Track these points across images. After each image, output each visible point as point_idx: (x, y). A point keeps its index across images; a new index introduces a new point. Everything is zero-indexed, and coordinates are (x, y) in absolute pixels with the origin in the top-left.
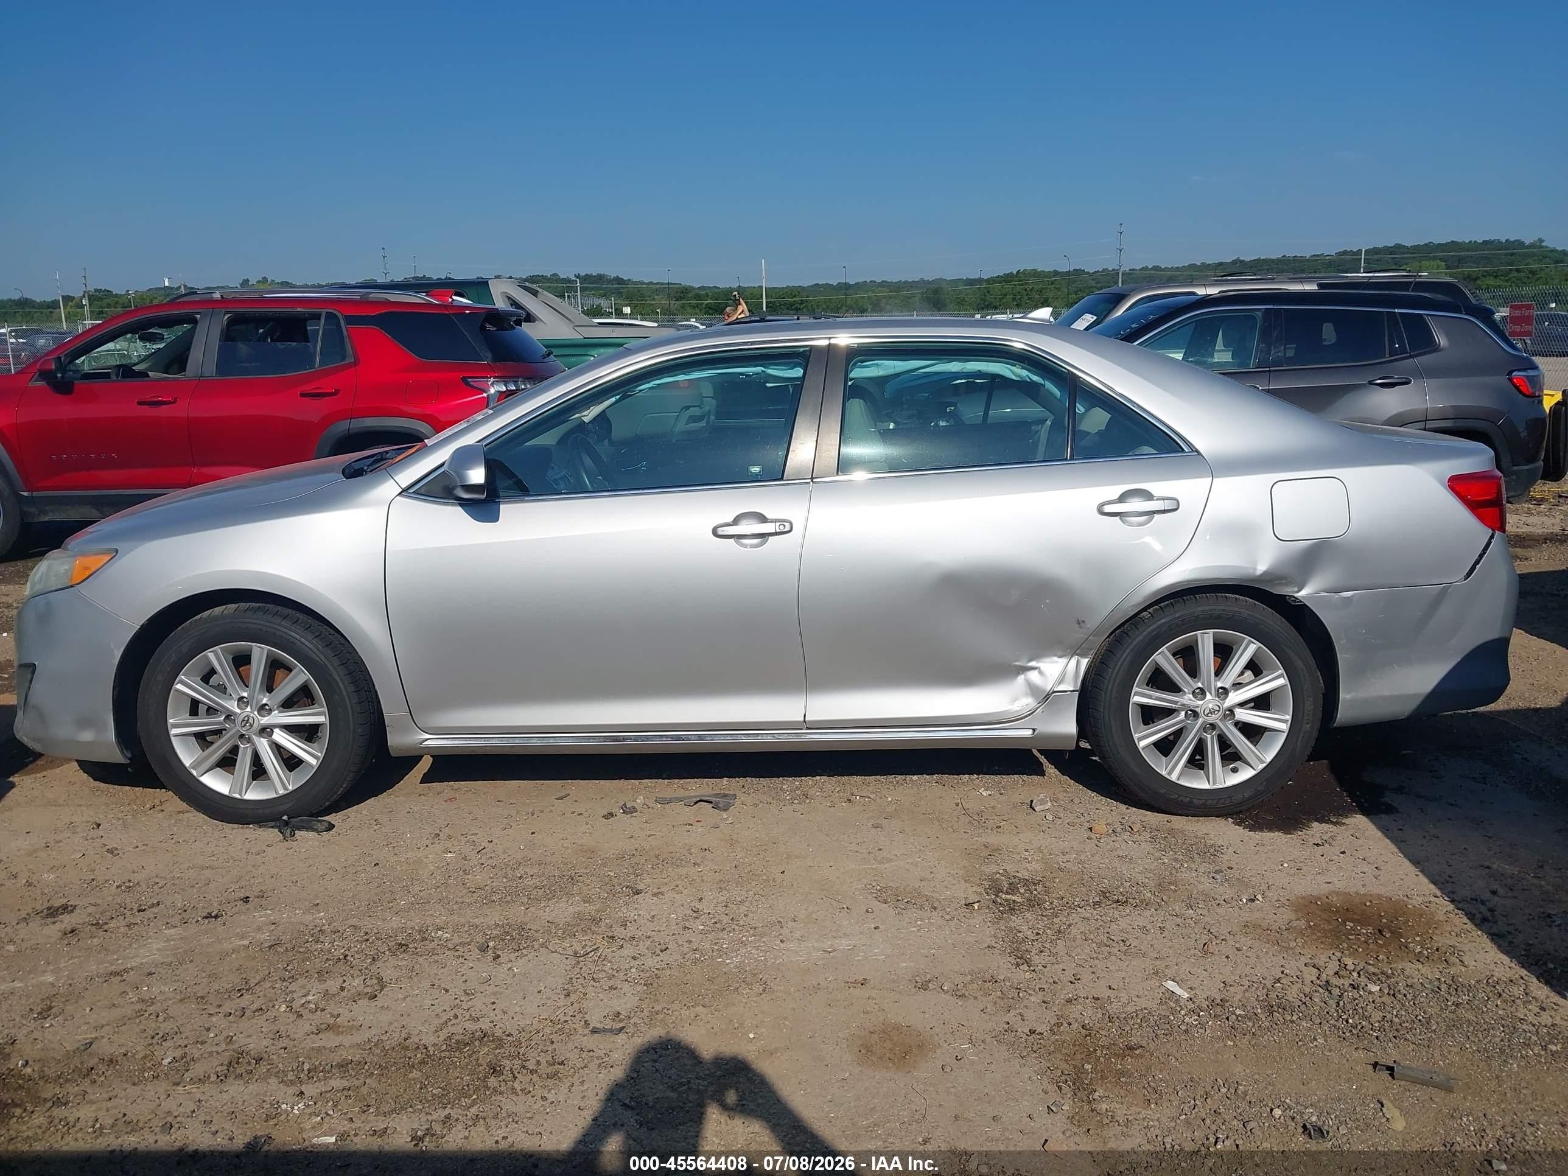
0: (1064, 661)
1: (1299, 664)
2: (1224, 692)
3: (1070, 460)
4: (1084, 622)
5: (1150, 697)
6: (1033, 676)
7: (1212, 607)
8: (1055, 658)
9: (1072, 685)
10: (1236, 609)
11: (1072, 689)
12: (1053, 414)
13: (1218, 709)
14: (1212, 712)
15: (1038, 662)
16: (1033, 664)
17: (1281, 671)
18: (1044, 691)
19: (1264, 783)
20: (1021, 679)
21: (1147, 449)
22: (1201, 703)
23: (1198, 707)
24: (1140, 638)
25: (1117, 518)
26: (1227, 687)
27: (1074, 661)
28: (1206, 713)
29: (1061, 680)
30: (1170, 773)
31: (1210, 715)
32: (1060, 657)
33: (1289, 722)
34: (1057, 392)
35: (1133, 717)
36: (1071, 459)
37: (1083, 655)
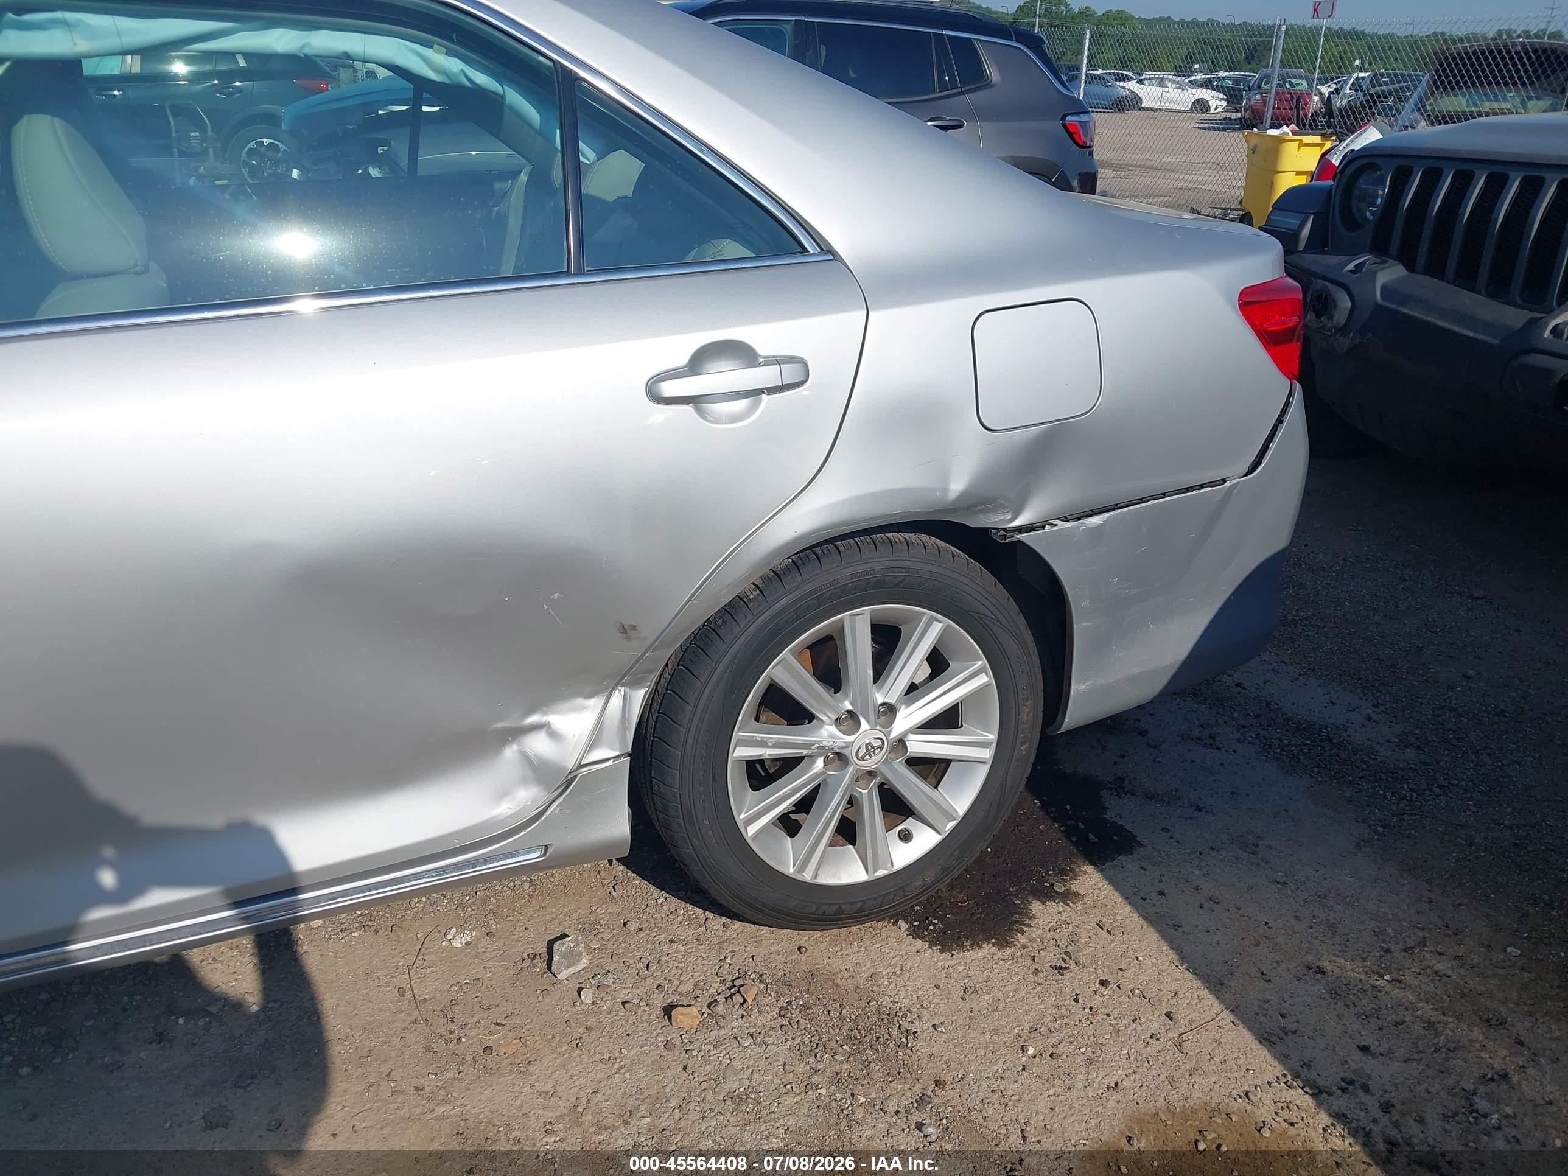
0: (596, 703)
1: (1012, 647)
2: (889, 711)
3: (576, 275)
4: (634, 627)
5: (763, 744)
6: (539, 745)
7: (870, 566)
8: (580, 701)
9: (617, 745)
10: (910, 565)
11: (616, 753)
12: (530, 162)
13: (879, 743)
14: (870, 750)
15: (545, 713)
16: (534, 719)
17: (981, 662)
18: (564, 768)
19: (956, 853)
20: (511, 751)
21: (731, 248)
22: (850, 739)
23: (847, 747)
24: (743, 639)
25: (689, 408)
26: (893, 702)
27: (616, 700)
28: (860, 755)
29: (594, 742)
30: (802, 868)
31: (868, 757)
32: (589, 696)
33: (994, 745)
34: (533, 114)
35: (735, 781)
36: (581, 272)
37: (634, 684)
